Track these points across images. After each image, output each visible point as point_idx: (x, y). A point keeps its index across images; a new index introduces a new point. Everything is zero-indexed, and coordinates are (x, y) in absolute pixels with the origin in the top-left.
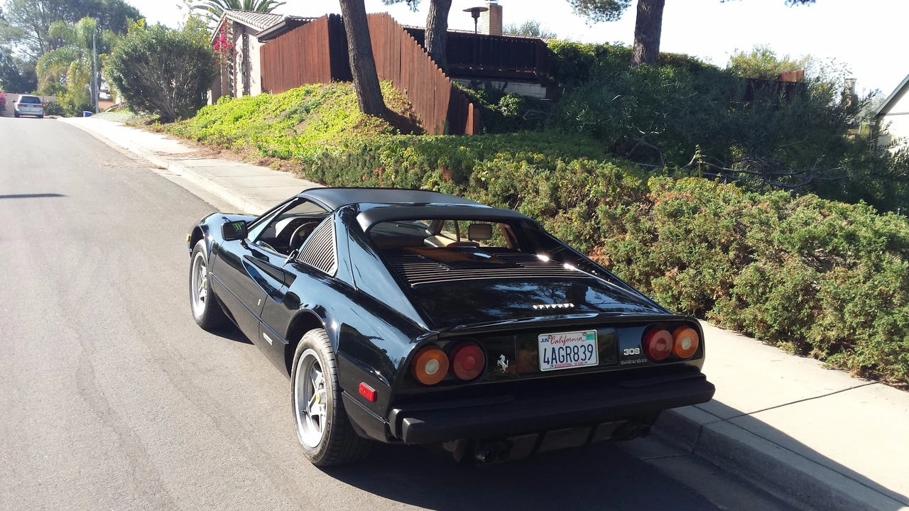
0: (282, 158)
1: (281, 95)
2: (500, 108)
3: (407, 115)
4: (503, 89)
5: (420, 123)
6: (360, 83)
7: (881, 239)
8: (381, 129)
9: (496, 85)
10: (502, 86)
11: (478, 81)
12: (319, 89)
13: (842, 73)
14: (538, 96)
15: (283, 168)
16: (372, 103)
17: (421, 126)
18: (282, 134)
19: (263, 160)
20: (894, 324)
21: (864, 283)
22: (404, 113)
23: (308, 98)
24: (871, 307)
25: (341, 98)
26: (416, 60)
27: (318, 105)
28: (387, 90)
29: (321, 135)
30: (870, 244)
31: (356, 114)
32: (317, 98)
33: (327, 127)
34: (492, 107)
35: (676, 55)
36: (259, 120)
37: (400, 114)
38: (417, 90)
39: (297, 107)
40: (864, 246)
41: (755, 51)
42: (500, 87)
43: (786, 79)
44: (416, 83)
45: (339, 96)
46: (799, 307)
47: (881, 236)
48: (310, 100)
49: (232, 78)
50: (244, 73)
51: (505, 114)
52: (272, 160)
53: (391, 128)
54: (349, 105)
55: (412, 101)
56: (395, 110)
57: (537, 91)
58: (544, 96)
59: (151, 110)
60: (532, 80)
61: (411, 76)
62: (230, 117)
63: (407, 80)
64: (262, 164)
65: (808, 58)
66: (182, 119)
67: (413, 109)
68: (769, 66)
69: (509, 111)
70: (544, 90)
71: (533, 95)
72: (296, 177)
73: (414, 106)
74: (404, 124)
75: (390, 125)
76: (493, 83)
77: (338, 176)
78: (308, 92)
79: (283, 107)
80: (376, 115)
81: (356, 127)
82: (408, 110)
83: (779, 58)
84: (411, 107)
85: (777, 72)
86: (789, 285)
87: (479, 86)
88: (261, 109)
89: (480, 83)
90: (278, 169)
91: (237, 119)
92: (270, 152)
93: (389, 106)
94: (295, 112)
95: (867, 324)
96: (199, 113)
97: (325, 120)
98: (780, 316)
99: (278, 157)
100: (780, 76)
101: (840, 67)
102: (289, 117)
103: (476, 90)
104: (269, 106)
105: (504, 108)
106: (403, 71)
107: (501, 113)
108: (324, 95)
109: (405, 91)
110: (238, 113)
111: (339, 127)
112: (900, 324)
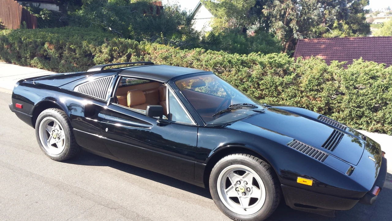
2: (41, 15)
4: (39, 7)
7: (239, 61)
10: (38, 5)
11: (26, 3)
14: (55, 10)
20: (245, 88)
21: (235, 76)
24: (237, 83)
30: (236, 63)
34: (36, 15)
40: (234, 64)
42: (37, 5)
47: (239, 60)
51: (43, 19)
57: (55, 8)
58: (58, 10)
70: (58, 8)
71: (53, 10)
89: (27, 4)
103: (27, 7)
105: (43, 16)
112: (246, 87)
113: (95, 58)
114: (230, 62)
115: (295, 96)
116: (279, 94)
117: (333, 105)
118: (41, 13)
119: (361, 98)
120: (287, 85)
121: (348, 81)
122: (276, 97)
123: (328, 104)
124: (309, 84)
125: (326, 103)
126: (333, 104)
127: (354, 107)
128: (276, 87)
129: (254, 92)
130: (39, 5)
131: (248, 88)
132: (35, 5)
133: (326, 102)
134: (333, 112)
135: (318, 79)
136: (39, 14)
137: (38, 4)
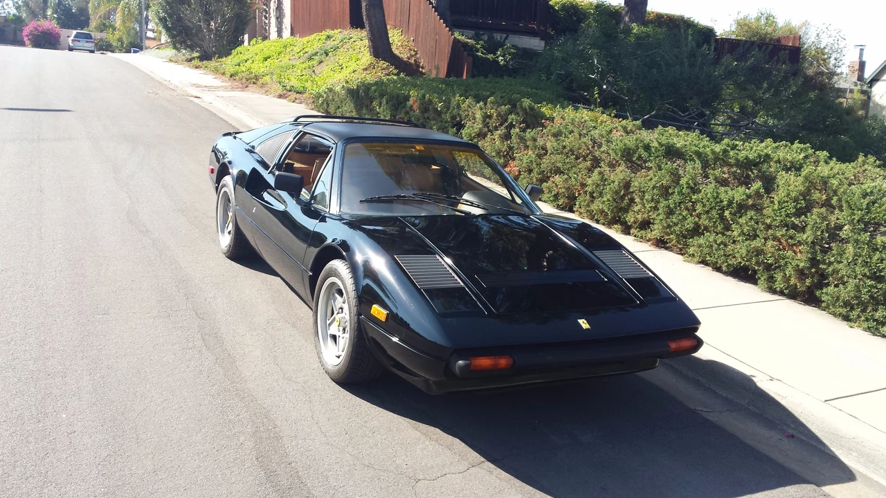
0: (298, 93)
1: (305, 39)
2: (498, 57)
3: (412, 61)
5: (423, 68)
6: (370, 30)
8: (387, 72)
9: (498, 36)
10: (504, 38)
11: (481, 33)
12: (338, 34)
13: (836, 38)
14: (537, 48)
15: (297, 101)
16: (381, 48)
17: (424, 71)
18: (304, 73)
19: (282, 93)
20: (668, 207)
22: (409, 59)
23: (328, 42)
25: (356, 43)
26: (422, 12)
27: (336, 48)
28: (396, 38)
29: (336, 75)
31: (367, 58)
32: (336, 43)
33: (342, 68)
34: (490, 56)
35: (674, 16)
36: (285, 61)
37: (405, 59)
38: (422, 39)
39: (318, 50)
41: (760, 14)
42: (501, 38)
43: (783, 42)
44: (421, 31)
45: (354, 42)
46: (622, 198)
47: (662, 146)
48: (330, 43)
49: (267, 22)
50: (277, 18)
52: (289, 93)
53: (395, 71)
54: (362, 49)
55: (418, 48)
56: (401, 56)
57: (536, 44)
59: (192, 48)
60: (533, 33)
61: (418, 26)
62: (260, 57)
63: (414, 30)
64: (280, 96)
65: (806, 24)
66: (219, 57)
67: (418, 56)
68: (770, 30)
69: (505, 60)
70: (543, 43)
72: (307, 108)
73: (419, 53)
74: (409, 69)
75: (395, 68)
76: (495, 35)
77: (339, 107)
78: (329, 37)
79: (306, 50)
80: (384, 59)
81: (365, 69)
82: (413, 56)
83: (781, 23)
84: (416, 54)
85: (776, 35)
86: (616, 183)
87: (482, 37)
88: (288, 50)
89: (483, 34)
90: (294, 102)
91: (266, 59)
92: (288, 88)
93: (396, 52)
94: (316, 54)
95: (656, 208)
96: (234, 52)
97: (340, 62)
98: (612, 206)
99: (295, 91)
100: (779, 40)
101: (834, 33)
102: (310, 59)
104: (295, 48)
105: (501, 58)
106: (411, 21)
107: (498, 62)
108: (342, 40)
109: (412, 38)
110: (267, 53)
111: (351, 69)
113: (466, 128)
114: (647, 148)
115: (755, 236)
116: (728, 228)
117: (824, 267)
118: (499, 53)
119: (877, 256)
120: (742, 208)
121: (853, 210)
122: (723, 234)
123: (814, 262)
124: (779, 209)
125: (810, 259)
126: (824, 262)
127: (865, 275)
128: (722, 209)
129: (685, 218)
130: (506, 38)
131: (676, 208)
132: (499, 39)
133: (809, 255)
134: (828, 285)
135: (796, 200)
136: (495, 54)
137: (504, 36)
